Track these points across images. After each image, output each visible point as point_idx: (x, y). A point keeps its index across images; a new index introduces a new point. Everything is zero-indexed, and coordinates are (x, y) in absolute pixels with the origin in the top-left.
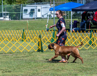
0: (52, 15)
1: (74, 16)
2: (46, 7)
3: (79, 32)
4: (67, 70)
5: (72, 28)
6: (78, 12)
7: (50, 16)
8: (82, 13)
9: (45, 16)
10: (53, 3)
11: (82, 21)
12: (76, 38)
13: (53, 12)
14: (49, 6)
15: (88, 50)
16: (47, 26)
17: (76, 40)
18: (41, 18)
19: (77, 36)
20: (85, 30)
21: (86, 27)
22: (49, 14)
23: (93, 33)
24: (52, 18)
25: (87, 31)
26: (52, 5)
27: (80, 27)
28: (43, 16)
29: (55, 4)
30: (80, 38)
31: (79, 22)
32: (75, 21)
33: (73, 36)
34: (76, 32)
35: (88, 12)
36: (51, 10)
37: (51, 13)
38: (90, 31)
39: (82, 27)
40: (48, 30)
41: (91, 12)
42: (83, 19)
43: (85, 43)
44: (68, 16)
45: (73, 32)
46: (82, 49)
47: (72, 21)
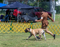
1: (1, 12)
3: (4, 22)
6: (4, 10)
8: (6, 10)
12: (2, 26)
15: (9, 33)
19: (2, 24)
21: (8, 19)
23: (13, 23)
25: (9, 22)
27: (4, 19)
30: (4, 26)
31: (4, 16)
32: (1, 15)
34: (2, 22)
35: (10, 10)
39: (6, 19)
41: (12, 10)
43: (7, 29)
46: (6, 33)
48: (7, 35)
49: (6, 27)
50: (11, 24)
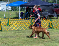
0: (8, 9)
1: (21, 10)
2: (4, 4)
3: (24, 19)
4: (17, 42)
5: (20, 17)
6: (24, 7)
7: (6, 9)
8: (26, 7)
9: (4, 10)
10: (8, 2)
11: (26, 12)
12: (22, 23)
13: (8, 7)
14: (6, 4)
16: (4, 15)
17: (22, 24)
18: (1, 11)
19: (23, 21)
20: (28, 18)
21: (28, 16)
22: (6, 8)
23: (33, 20)
24: (8, 11)
25: (29, 19)
26: (8, 3)
27: (24, 16)
28: (2, 9)
29: (9, 2)
30: (25, 23)
31: (24, 13)
32: (21, 12)
33: (21, 22)
34: (22, 19)
35: (30, 7)
36: (7, 6)
37: (7, 8)
38: (31, 18)
39: (26, 16)
40: (5, 18)
41: (32, 7)
42: (27, 11)
43: (28, 26)
44: (18, 9)
45: (20, 19)
46: (26, 30)
47: (20, 12)
48: (27, 31)
49: (26, 24)
50: (31, 21)
